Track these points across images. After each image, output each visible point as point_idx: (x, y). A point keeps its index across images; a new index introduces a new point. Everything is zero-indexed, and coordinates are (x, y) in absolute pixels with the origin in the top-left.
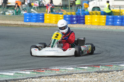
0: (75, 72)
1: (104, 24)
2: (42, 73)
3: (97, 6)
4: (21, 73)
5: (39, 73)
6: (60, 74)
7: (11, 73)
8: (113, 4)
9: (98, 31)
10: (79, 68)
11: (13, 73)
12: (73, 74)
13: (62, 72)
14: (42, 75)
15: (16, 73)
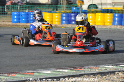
0: (117, 70)
1: (111, 24)
2: (82, 71)
3: (94, 4)
4: (59, 71)
5: (78, 71)
6: (101, 72)
7: (48, 71)
8: (113, 1)
9: (110, 31)
10: (120, 66)
11: (50, 71)
12: (115, 72)
13: (103, 70)
14: (83, 73)
15: (54, 71)
